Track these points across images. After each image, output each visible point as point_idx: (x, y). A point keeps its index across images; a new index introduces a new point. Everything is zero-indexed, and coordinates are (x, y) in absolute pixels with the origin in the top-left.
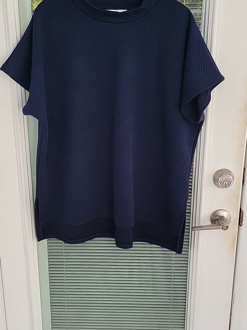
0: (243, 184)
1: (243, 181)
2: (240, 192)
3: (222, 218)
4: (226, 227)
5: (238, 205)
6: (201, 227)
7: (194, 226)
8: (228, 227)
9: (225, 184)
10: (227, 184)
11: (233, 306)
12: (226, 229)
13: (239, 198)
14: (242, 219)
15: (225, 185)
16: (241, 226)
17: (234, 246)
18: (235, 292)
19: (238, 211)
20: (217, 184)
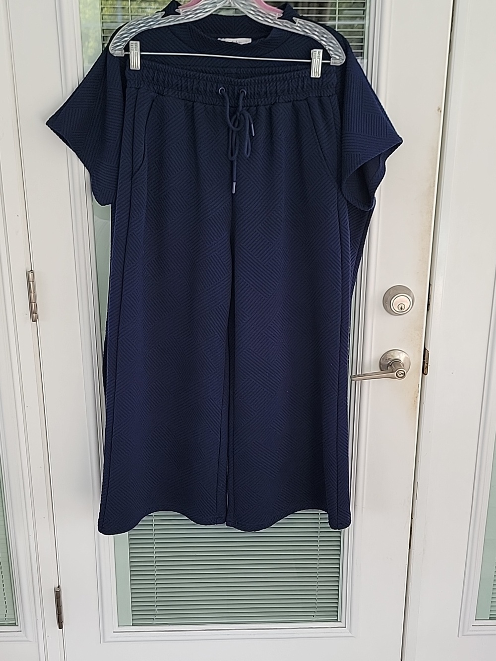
0: (428, 310)
1: (428, 305)
2: (423, 321)
3: (397, 361)
4: (403, 374)
5: (421, 342)
6: (365, 375)
7: (354, 374)
8: (404, 374)
9: (401, 308)
10: (403, 308)
11: (416, 502)
12: (402, 378)
13: (422, 331)
14: (428, 364)
15: (401, 310)
16: (426, 374)
17: (416, 407)
18: (418, 480)
19: (421, 352)
20: (389, 308)
